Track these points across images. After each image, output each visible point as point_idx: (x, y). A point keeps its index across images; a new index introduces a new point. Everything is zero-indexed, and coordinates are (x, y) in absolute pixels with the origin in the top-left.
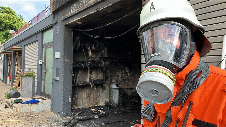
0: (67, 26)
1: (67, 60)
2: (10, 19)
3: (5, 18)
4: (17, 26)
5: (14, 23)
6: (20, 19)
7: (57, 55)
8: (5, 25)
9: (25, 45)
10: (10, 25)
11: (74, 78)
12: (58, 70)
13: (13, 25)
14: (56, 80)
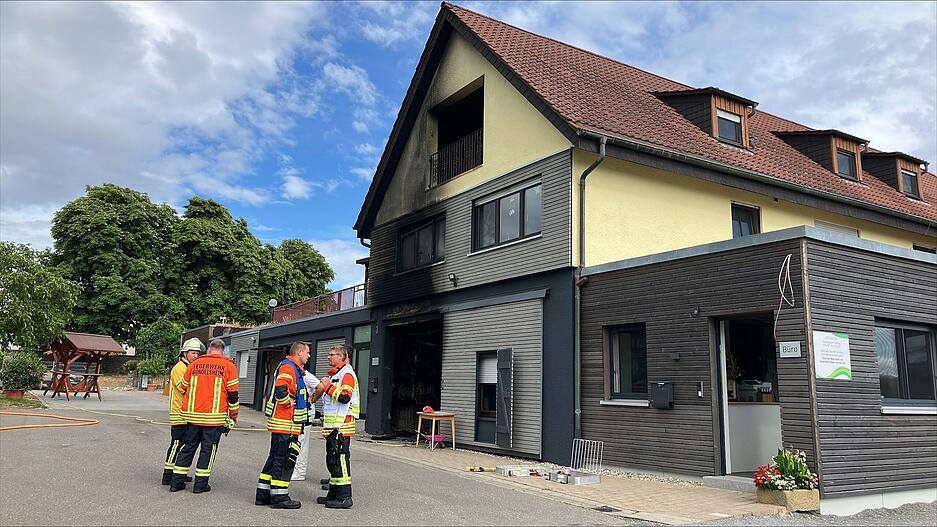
0: (388, 329)
1: (387, 368)
2: (216, 235)
3: (202, 235)
4: (233, 257)
5: (226, 248)
6: (240, 233)
7: (375, 361)
8: (203, 253)
9: (317, 341)
10: (216, 252)
11: (395, 390)
12: (376, 379)
13: (222, 251)
14: (373, 392)
